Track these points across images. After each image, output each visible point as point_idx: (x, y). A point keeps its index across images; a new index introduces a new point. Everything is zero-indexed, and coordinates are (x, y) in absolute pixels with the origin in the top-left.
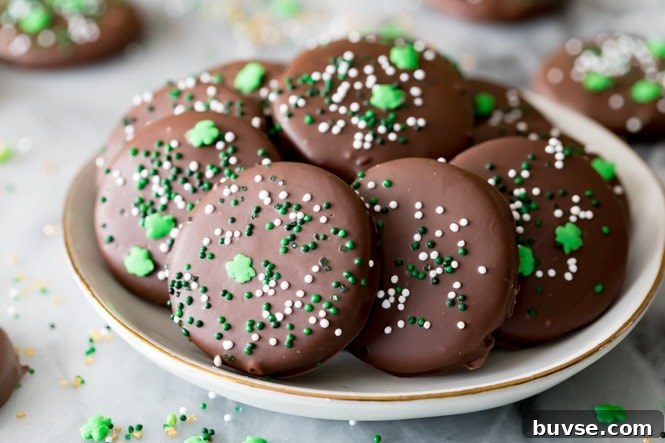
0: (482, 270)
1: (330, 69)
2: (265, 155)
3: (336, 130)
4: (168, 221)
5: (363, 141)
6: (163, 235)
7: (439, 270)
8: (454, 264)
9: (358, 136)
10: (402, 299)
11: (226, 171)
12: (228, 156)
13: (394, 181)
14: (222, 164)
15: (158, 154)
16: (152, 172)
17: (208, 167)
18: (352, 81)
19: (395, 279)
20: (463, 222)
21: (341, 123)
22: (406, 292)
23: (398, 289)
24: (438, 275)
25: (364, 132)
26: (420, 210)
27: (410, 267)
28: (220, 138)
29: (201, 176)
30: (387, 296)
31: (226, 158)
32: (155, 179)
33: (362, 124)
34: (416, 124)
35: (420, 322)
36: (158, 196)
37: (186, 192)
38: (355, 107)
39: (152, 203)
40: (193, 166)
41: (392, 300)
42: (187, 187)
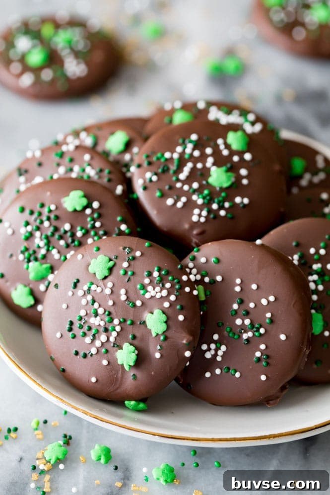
0: (283, 337)
1: (179, 149)
2: (124, 221)
3: (179, 205)
4: (46, 268)
5: (200, 215)
6: (43, 279)
7: (250, 334)
8: (262, 331)
9: (197, 211)
10: (220, 353)
11: (92, 233)
12: (94, 220)
13: (221, 258)
14: (89, 226)
15: (40, 214)
16: (34, 228)
17: (79, 228)
18: (195, 160)
19: (216, 337)
20: (272, 298)
21: (184, 199)
22: (223, 348)
23: (218, 345)
24: (249, 337)
25: (201, 208)
26: (240, 285)
27: (228, 329)
28: (89, 205)
29: (73, 235)
30: (209, 349)
31: (92, 222)
32: (38, 234)
33: (200, 201)
34: (242, 202)
35: (232, 372)
36: (39, 247)
37: (61, 246)
38: (195, 185)
39: (35, 252)
40: (67, 227)
41: (213, 352)
42: (62, 242)
